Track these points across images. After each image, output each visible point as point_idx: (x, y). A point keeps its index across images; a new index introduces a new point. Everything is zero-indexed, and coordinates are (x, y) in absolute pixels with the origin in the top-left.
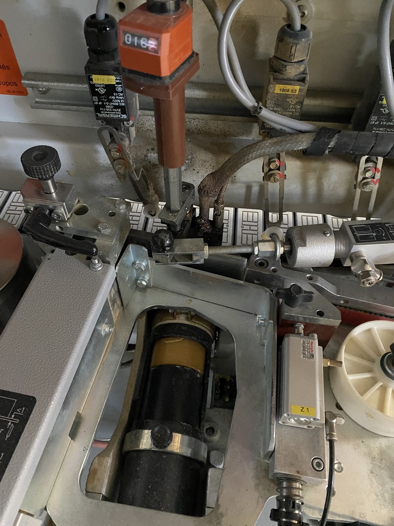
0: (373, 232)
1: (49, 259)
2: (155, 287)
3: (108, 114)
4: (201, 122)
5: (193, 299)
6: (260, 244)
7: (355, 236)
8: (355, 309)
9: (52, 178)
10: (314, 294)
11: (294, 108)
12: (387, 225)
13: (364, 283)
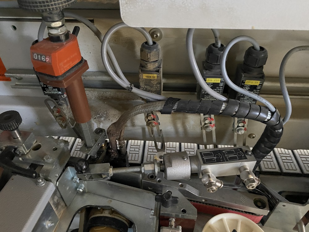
0: (215, 157)
1: (13, 179)
2: (89, 192)
3: (50, 92)
4: (112, 93)
5: (112, 200)
6: (145, 165)
7: (203, 159)
8: (213, 205)
9: (17, 129)
10: (178, 198)
11: (156, 86)
12: (223, 151)
13: (209, 190)
